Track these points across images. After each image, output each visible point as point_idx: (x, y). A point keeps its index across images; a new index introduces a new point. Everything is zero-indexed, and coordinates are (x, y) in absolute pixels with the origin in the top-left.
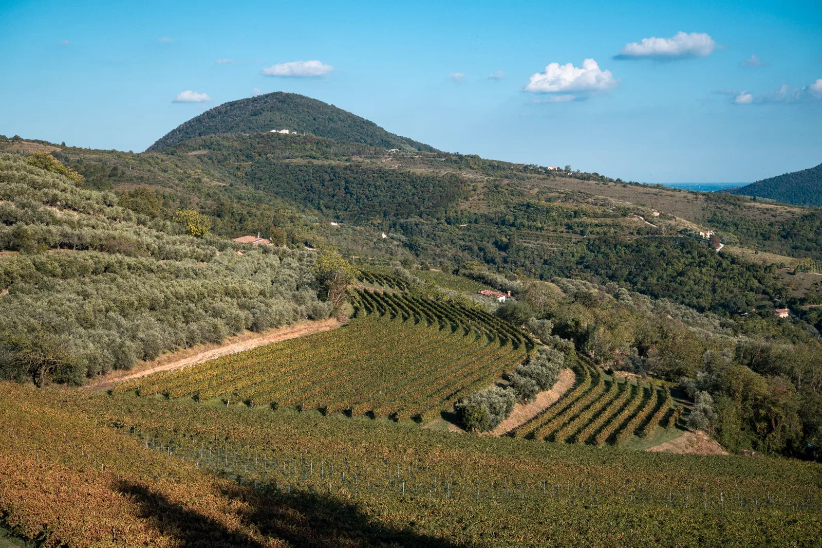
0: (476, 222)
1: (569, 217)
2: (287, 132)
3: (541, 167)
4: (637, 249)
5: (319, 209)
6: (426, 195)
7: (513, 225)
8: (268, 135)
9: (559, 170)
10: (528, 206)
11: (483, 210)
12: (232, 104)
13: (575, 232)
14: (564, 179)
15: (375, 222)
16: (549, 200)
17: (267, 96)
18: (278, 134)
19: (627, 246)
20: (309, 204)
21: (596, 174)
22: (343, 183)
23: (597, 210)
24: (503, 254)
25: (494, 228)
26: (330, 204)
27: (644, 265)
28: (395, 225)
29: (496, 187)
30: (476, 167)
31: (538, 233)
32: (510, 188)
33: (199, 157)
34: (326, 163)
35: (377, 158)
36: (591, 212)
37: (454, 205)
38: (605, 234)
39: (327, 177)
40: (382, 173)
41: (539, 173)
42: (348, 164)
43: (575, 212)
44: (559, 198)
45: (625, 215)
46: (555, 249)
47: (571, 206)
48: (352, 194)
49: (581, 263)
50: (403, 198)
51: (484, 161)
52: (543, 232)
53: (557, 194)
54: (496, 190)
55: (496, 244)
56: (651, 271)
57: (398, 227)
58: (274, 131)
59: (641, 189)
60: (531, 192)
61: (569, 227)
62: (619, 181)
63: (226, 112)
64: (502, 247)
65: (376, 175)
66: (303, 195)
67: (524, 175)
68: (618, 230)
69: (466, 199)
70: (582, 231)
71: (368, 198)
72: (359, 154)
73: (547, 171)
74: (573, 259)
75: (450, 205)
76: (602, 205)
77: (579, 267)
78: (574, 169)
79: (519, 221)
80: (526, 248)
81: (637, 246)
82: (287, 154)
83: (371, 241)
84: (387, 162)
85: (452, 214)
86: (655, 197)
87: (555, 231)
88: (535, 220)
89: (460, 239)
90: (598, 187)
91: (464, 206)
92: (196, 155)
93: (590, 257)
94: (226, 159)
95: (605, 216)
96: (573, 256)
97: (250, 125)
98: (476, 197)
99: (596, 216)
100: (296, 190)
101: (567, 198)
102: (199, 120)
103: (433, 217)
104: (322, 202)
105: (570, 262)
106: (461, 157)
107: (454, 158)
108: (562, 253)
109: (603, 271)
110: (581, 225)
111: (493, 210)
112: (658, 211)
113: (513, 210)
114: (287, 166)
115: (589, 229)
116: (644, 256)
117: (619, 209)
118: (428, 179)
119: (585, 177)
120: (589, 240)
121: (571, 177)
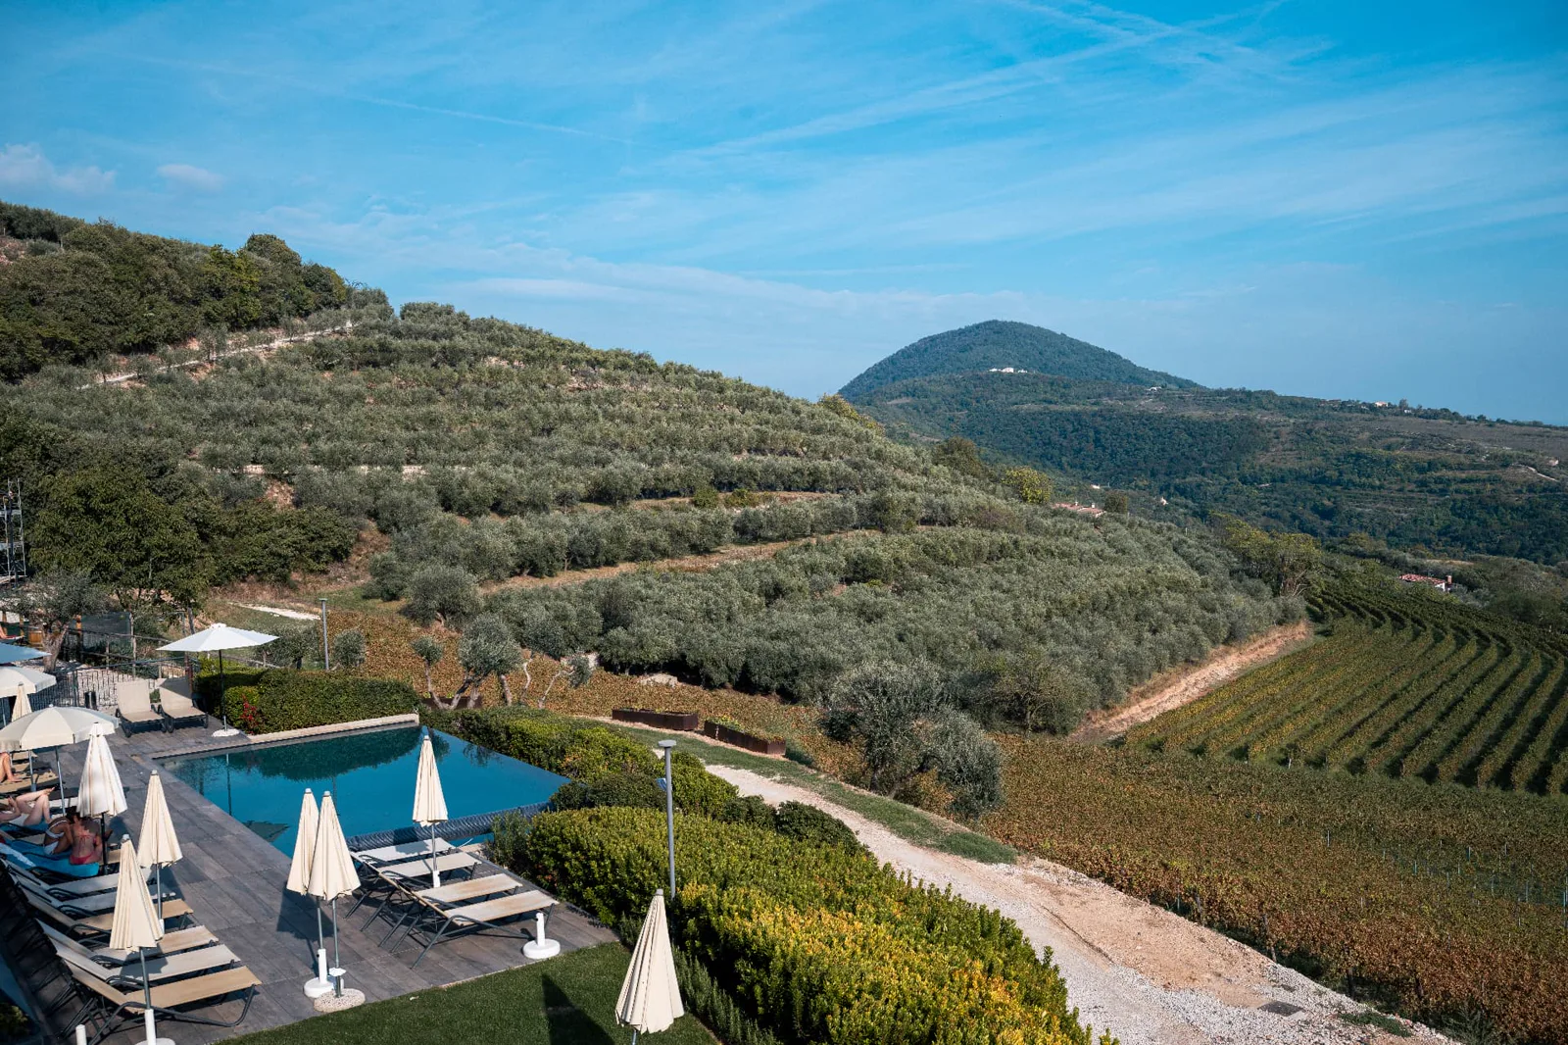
0: (1283, 480)
1: (1421, 470)
2: (1012, 370)
3: (1364, 404)
4: (1530, 513)
5: (1062, 469)
6: (1209, 446)
7: (1338, 483)
8: (987, 376)
9: (1391, 406)
10: (1359, 456)
11: (1291, 463)
12: (932, 339)
13: (1431, 492)
14: (1399, 418)
15: (1140, 484)
16: (1389, 448)
17: (978, 326)
18: (1001, 373)
19: (1514, 509)
20: (1048, 463)
21: (1446, 410)
22: (1092, 434)
23: (1462, 459)
24: (1327, 523)
25: (1309, 488)
26: (1076, 461)
27: (1545, 535)
28: (1168, 487)
29: (1309, 432)
30: (1269, 406)
31: (1377, 493)
32: (1329, 434)
33: (902, 407)
34: (1068, 408)
35: (1133, 399)
36: (1452, 461)
37: (1250, 458)
38: (1478, 492)
39: (1070, 427)
40: (1145, 419)
41: (1362, 411)
42: (1096, 408)
43: (1430, 463)
44: (1403, 444)
45: (1506, 466)
46: (1405, 516)
47: (1421, 455)
48: (1104, 449)
49: (1445, 534)
50: (1177, 450)
51: (1283, 399)
52: (1384, 492)
53: (1400, 440)
54: (1308, 437)
55: (1315, 509)
56: (1555, 543)
57: (1172, 490)
58: (994, 370)
59: (1517, 429)
60: (1361, 436)
61: (1423, 484)
62: (1482, 418)
63: (926, 350)
64: (1326, 514)
65: (1137, 422)
66: (1040, 451)
67: (1341, 414)
68: (1498, 486)
69: (1266, 449)
70: (1442, 490)
71: (1127, 453)
72: (1109, 395)
73: (1372, 408)
74: (1432, 529)
75: (1244, 459)
76: (1468, 452)
77: (1444, 539)
78: (1413, 404)
79: (1345, 478)
80: (1360, 515)
81: (1531, 509)
82: (1013, 399)
83: (1150, 508)
84: (1146, 404)
85: (1247, 471)
86: (1540, 439)
87: (1401, 490)
88: (1369, 477)
89: (1263, 504)
90: (1452, 428)
91: (1263, 459)
92: (897, 405)
93: (1459, 525)
94: (935, 408)
95: (1474, 467)
96: (1432, 524)
97: (959, 364)
98: (1281, 447)
99: (1460, 467)
100: (1029, 445)
101: (1415, 443)
102: (892, 360)
103: (1221, 474)
104: (1064, 459)
105: (1429, 532)
106: (1249, 394)
107: (1239, 396)
108: (1415, 521)
109: (1481, 545)
110: (1438, 481)
111: (1306, 463)
112: (1556, 459)
113: (1335, 462)
114: (1016, 413)
115: (1453, 487)
116: (1544, 522)
117: (1496, 457)
118: (1210, 424)
119: (1432, 415)
120: (1454, 501)
121: (1408, 415)
